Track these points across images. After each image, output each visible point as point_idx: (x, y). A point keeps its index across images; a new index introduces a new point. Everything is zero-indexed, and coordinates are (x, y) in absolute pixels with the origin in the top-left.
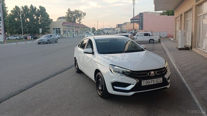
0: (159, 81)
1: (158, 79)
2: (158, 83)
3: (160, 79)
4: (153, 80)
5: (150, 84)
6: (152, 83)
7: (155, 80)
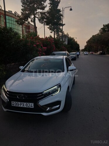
0: (30, 106)
1: (28, 103)
2: (28, 107)
3: (31, 104)
4: (22, 103)
5: (19, 106)
6: (22, 106)
7: (25, 103)
